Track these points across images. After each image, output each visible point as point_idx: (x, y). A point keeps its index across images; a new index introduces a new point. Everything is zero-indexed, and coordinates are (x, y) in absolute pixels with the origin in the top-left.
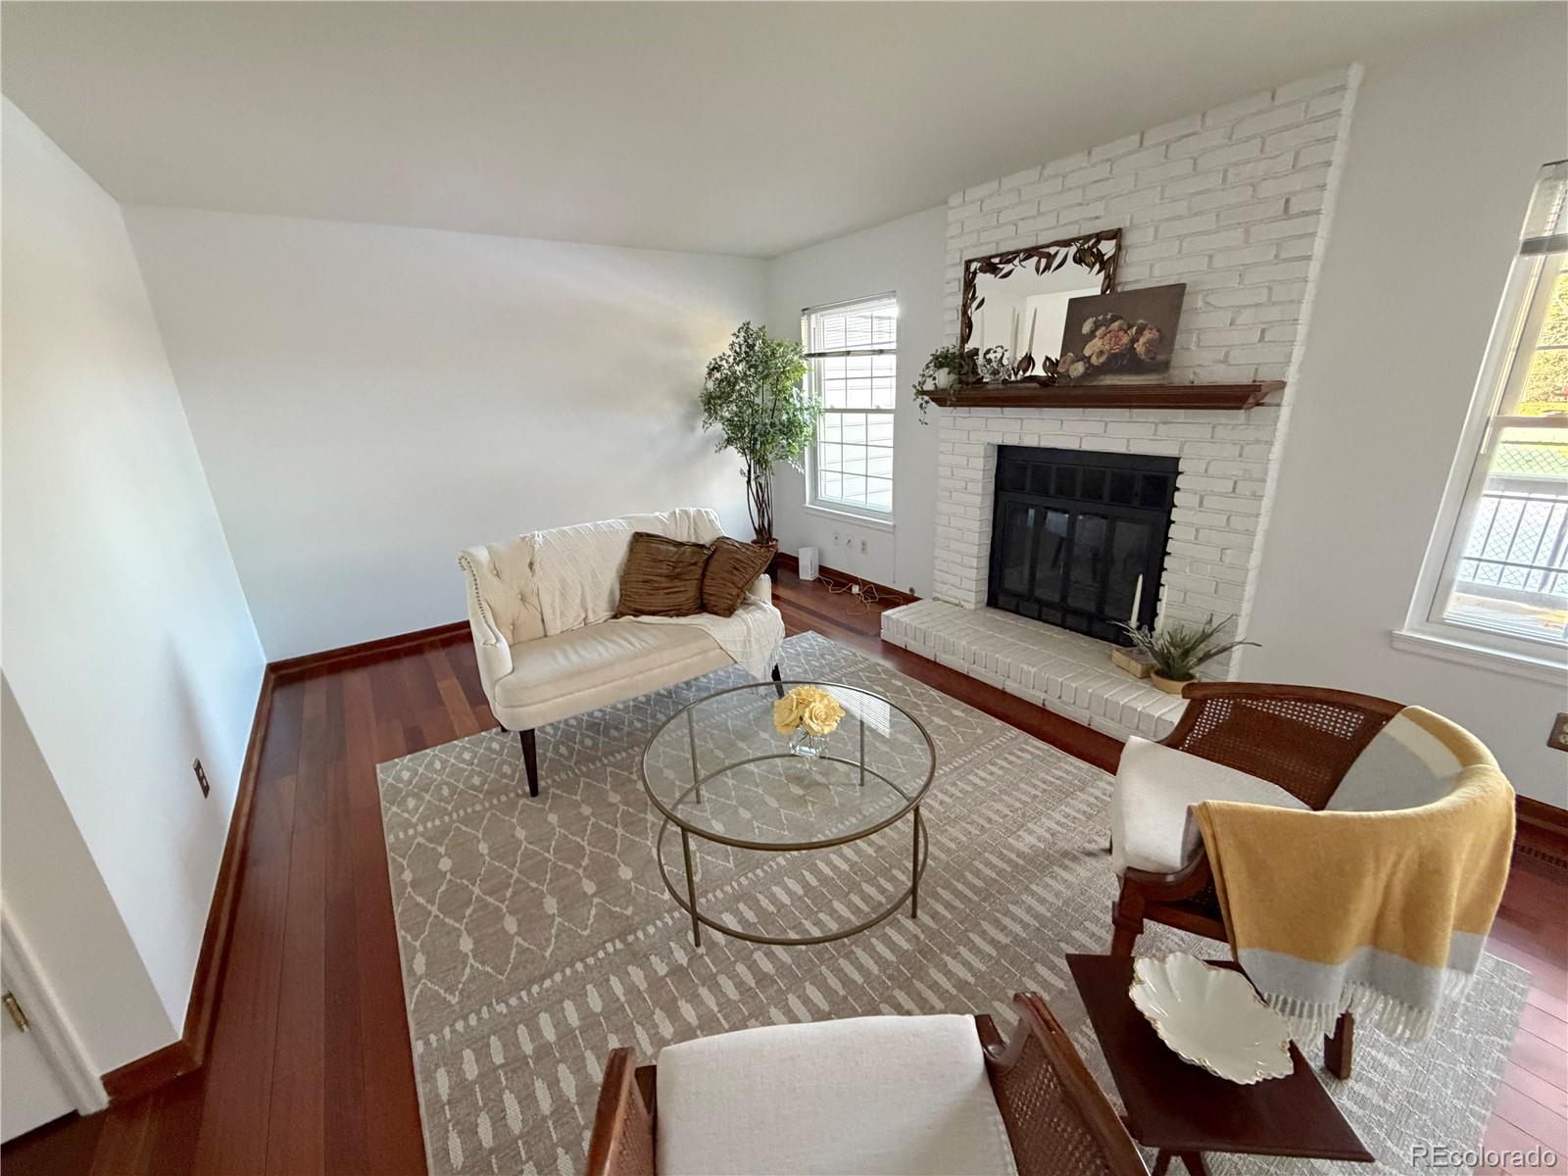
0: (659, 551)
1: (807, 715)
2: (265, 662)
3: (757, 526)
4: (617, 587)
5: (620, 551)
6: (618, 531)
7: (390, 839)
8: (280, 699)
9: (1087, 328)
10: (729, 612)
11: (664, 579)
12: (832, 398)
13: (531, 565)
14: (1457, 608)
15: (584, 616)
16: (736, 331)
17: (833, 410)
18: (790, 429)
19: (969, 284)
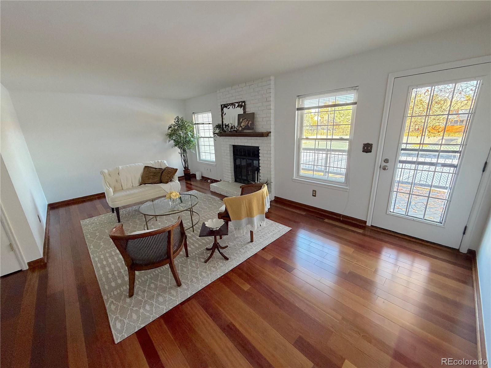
0: (150, 170)
1: (171, 195)
2: (47, 203)
3: (184, 166)
4: (141, 178)
5: (141, 170)
6: (140, 166)
7: (84, 232)
8: (51, 212)
9: (241, 120)
10: (167, 183)
11: (151, 176)
12: (202, 134)
13: (119, 173)
14: (302, 173)
15: (132, 185)
16: (175, 118)
17: (202, 137)
18: (189, 142)
19: (222, 110)
